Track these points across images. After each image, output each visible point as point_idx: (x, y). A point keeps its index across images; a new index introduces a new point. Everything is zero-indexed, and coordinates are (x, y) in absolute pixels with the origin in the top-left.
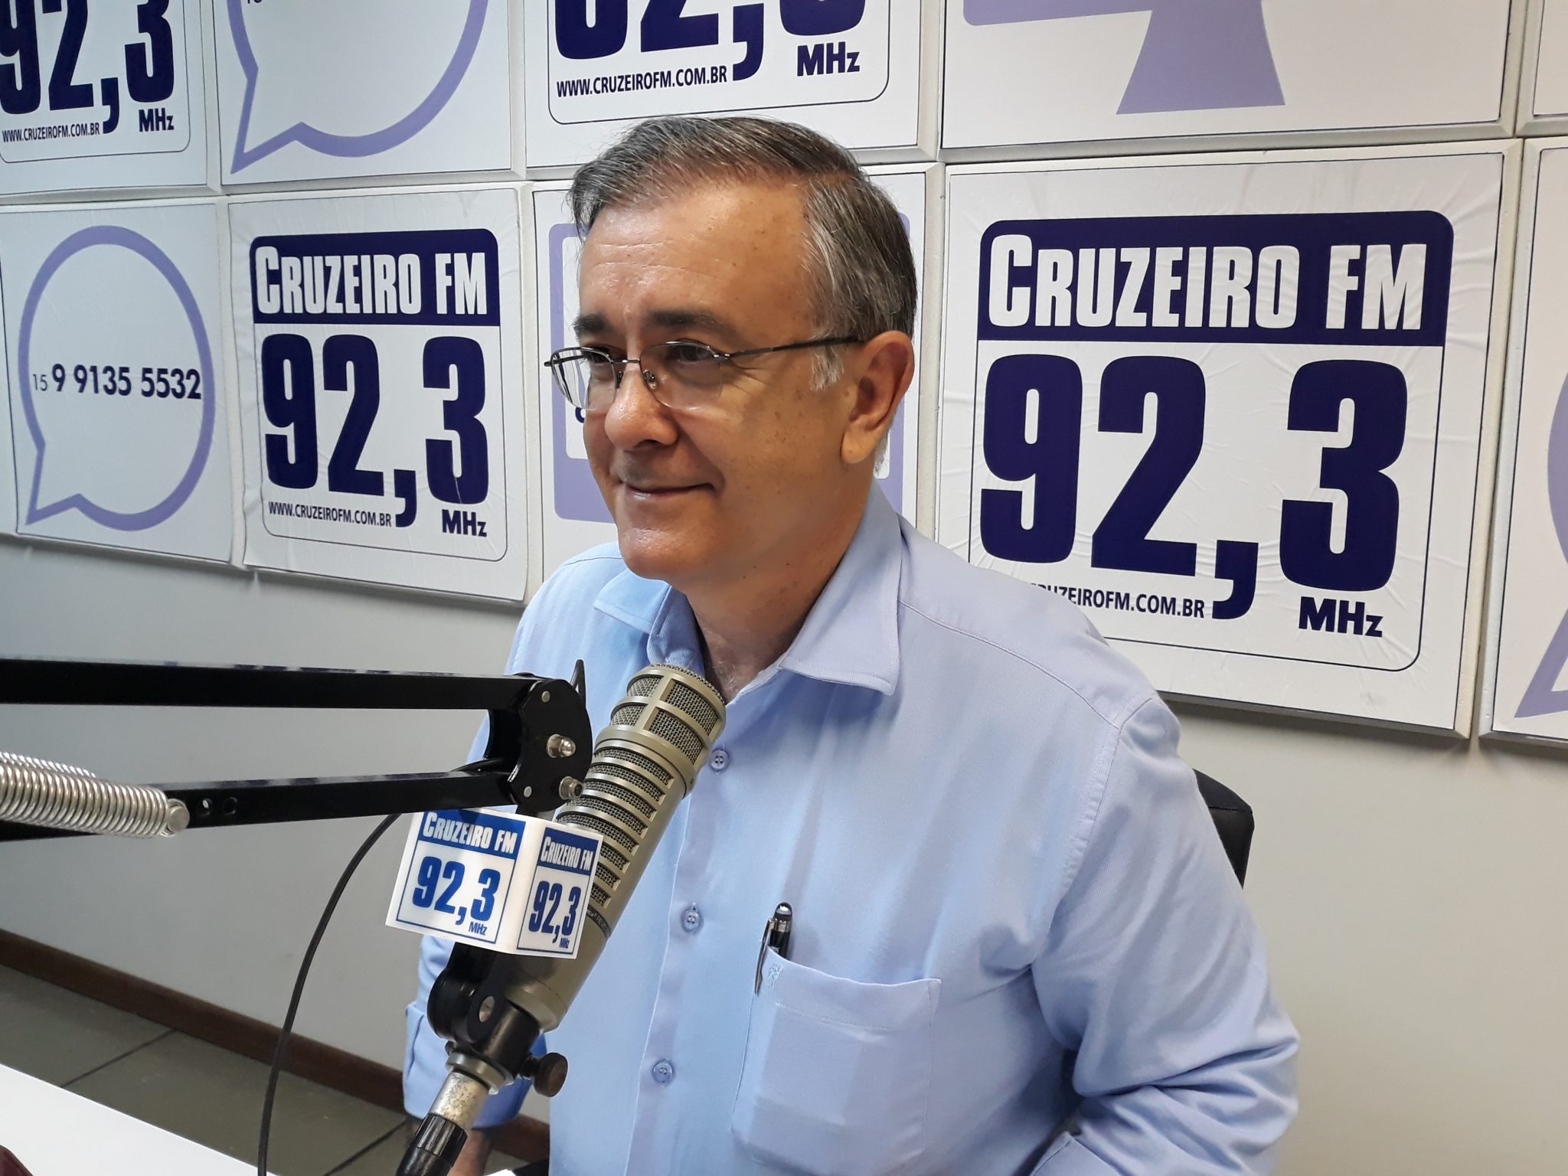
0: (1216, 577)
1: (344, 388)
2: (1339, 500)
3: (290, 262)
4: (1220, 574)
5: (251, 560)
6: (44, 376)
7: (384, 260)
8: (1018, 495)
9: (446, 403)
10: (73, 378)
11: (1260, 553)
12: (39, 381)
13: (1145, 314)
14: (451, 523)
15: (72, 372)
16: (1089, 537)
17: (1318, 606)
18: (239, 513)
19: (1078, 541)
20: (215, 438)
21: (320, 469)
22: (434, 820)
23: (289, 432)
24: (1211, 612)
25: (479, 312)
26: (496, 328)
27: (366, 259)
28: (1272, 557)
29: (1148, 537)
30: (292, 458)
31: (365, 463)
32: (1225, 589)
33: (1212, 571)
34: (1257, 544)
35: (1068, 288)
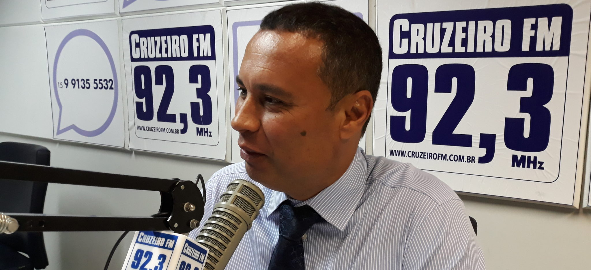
0: (480, 147)
1: (162, 84)
2: (527, 117)
3: (143, 39)
4: (482, 146)
5: (131, 147)
6: (61, 83)
7: (175, 38)
8: (404, 118)
9: (197, 89)
10: (71, 83)
11: (497, 138)
12: (60, 84)
13: (451, 48)
14: (200, 132)
15: (71, 81)
16: (431, 133)
17: (519, 158)
18: (127, 130)
19: (427, 135)
20: (118, 103)
21: (154, 114)
22: (143, 235)
23: (143, 100)
24: (478, 161)
25: (208, 55)
26: (215, 61)
27: (169, 37)
28: (501, 139)
29: (454, 132)
30: (145, 110)
31: (170, 111)
32: (483, 152)
33: (478, 145)
34: (495, 135)
35: (423, 39)
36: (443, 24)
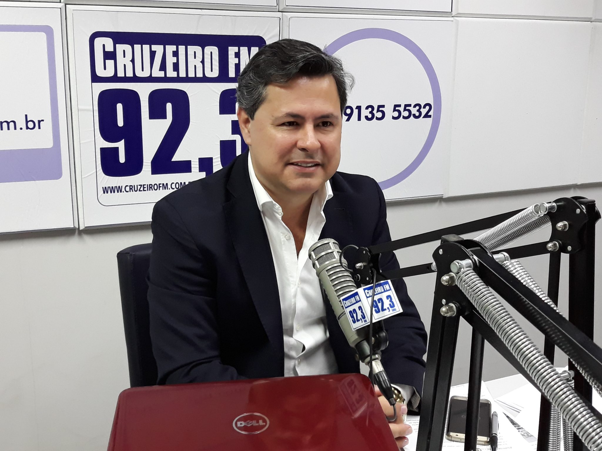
0: (199, 172)
2: (238, 139)
4: (201, 170)
8: (116, 149)
11: (214, 161)
13: (163, 72)
16: (149, 162)
19: (145, 165)
28: (218, 160)
29: (173, 160)
33: (197, 170)
34: (211, 157)
35: (131, 61)
36: (152, 46)
